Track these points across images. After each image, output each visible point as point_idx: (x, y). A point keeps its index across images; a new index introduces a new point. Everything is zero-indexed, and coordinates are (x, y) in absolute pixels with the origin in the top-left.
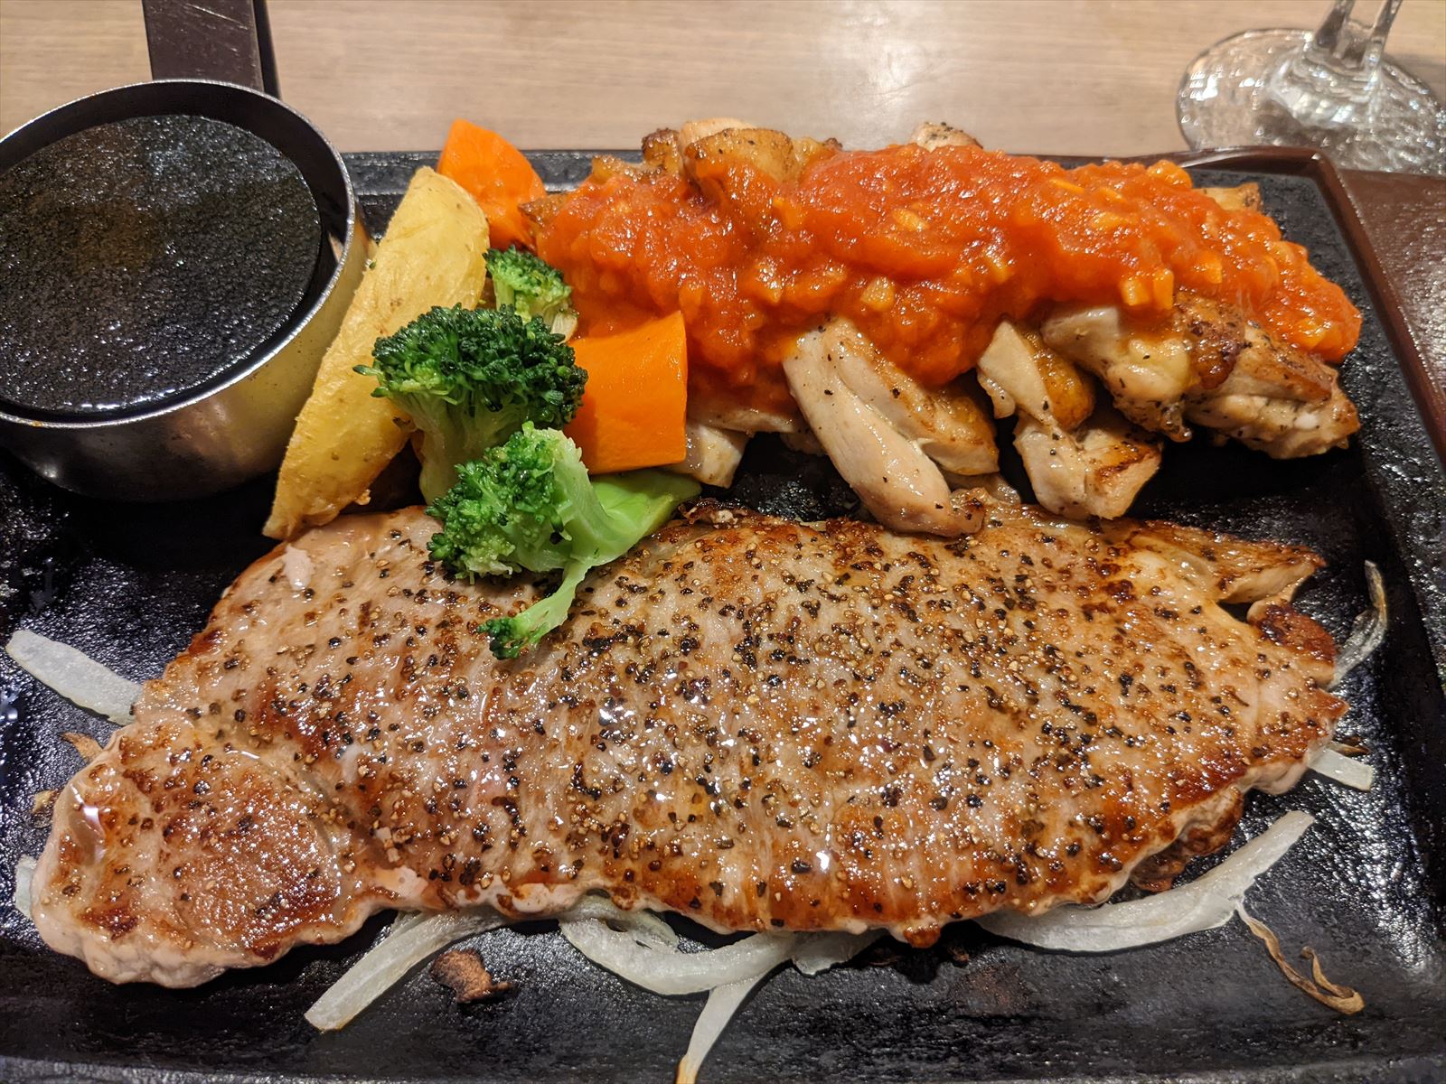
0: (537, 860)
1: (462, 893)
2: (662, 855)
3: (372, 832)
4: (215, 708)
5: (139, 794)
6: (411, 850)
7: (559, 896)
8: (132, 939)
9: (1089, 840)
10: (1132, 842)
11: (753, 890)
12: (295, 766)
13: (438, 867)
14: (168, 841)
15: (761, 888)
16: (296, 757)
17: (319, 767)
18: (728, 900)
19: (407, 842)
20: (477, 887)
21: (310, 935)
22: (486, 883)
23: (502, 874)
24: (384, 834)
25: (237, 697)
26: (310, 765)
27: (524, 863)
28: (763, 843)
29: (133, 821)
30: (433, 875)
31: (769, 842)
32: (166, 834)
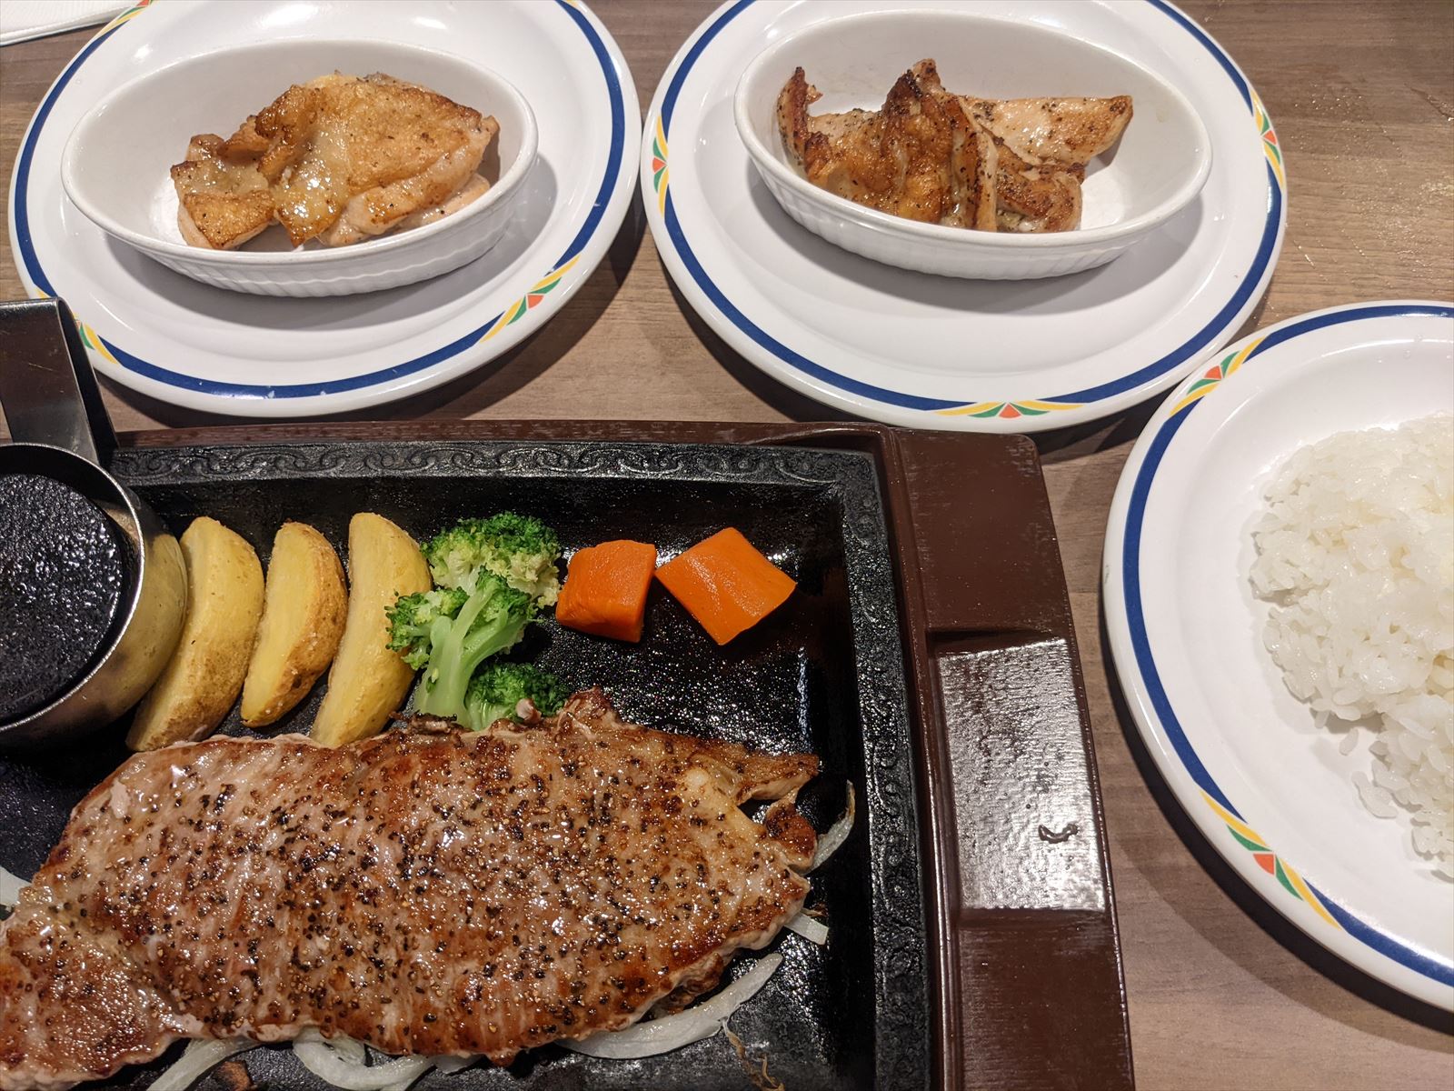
0: (270, 1010)
1: (224, 1031)
2: (347, 1008)
3: (169, 992)
4: (67, 906)
5: (23, 967)
6: (192, 1004)
7: (286, 1032)
8: (22, 1068)
9: (615, 993)
10: (642, 994)
11: (402, 1032)
12: (119, 946)
13: (209, 1014)
14: (41, 1001)
15: (406, 1030)
16: (120, 942)
17: (134, 948)
18: (387, 1037)
19: (191, 999)
20: (233, 1027)
21: (131, 1060)
22: (238, 1024)
23: (249, 1018)
24: (176, 993)
25: (82, 899)
26: (128, 948)
27: (262, 1012)
28: (408, 1001)
29: (20, 986)
30: (206, 1020)
31: (411, 1002)
32: (40, 996)
